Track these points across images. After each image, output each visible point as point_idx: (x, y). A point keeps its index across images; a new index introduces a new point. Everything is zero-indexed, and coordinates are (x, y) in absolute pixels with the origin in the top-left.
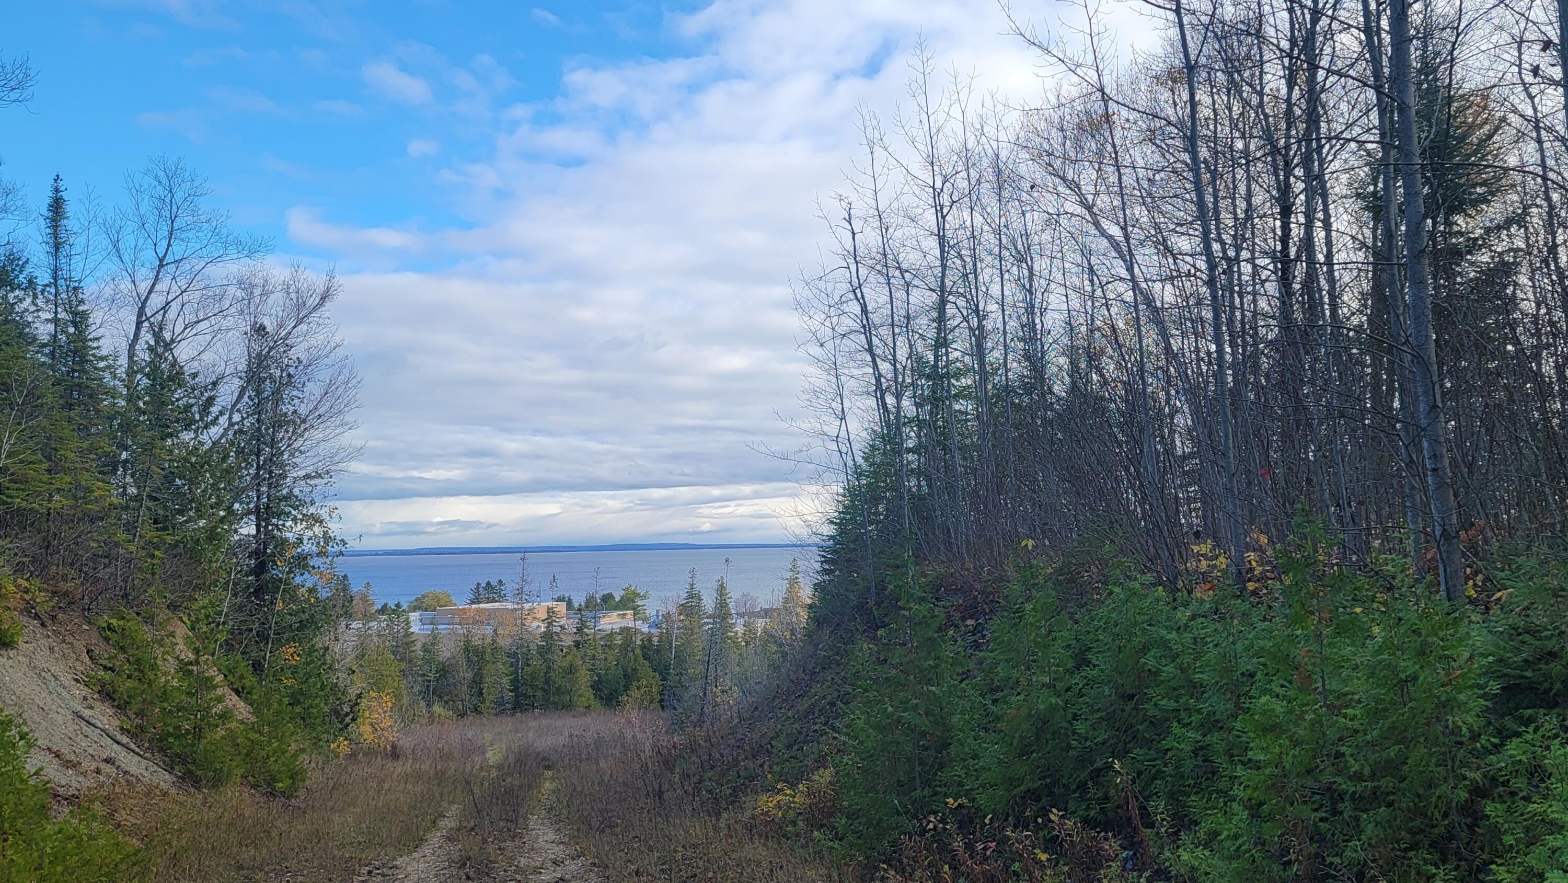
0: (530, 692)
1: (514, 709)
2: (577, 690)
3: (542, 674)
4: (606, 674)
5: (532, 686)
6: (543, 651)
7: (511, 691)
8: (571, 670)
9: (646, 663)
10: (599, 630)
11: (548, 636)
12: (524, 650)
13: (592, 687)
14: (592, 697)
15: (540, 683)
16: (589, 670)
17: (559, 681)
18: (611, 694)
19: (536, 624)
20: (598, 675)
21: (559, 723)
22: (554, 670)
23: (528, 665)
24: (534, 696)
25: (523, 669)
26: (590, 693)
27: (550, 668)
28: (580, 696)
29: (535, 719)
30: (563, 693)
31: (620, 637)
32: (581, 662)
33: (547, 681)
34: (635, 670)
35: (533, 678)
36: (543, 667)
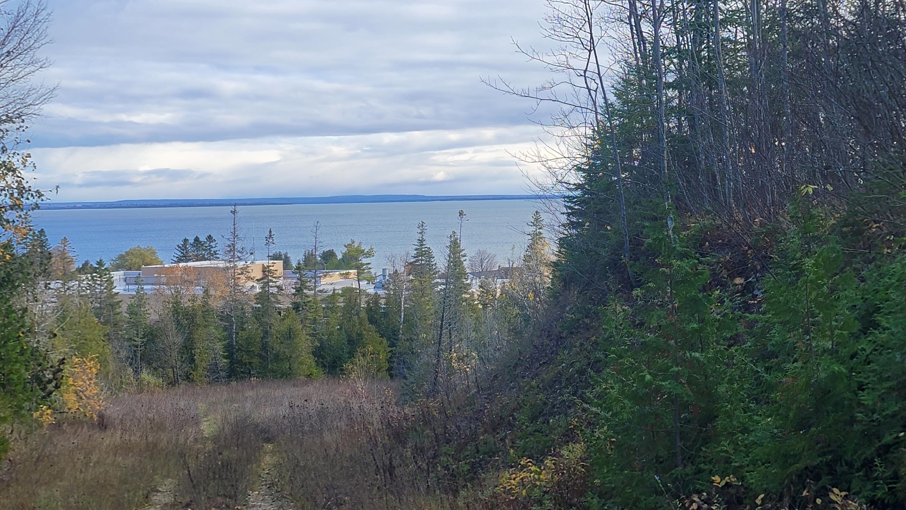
0: (246, 358)
1: (229, 376)
2: (297, 357)
3: (258, 340)
4: (329, 340)
5: (248, 352)
6: (258, 315)
7: (225, 357)
8: (290, 335)
9: (373, 327)
10: (320, 291)
11: (263, 297)
12: (239, 313)
13: (314, 353)
14: (314, 364)
15: (256, 349)
16: (310, 335)
17: (277, 347)
18: (334, 362)
19: (250, 284)
20: (321, 341)
21: (278, 393)
22: (272, 335)
23: (243, 329)
24: (250, 363)
25: (237, 333)
26: (310, 361)
27: (266, 332)
28: (301, 363)
29: (252, 388)
30: (282, 360)
31: (341, 299)
32: (301, 327)
33: (265, 347)
34: (360, 335)
35: (249, 344)
36: (259, 331)
